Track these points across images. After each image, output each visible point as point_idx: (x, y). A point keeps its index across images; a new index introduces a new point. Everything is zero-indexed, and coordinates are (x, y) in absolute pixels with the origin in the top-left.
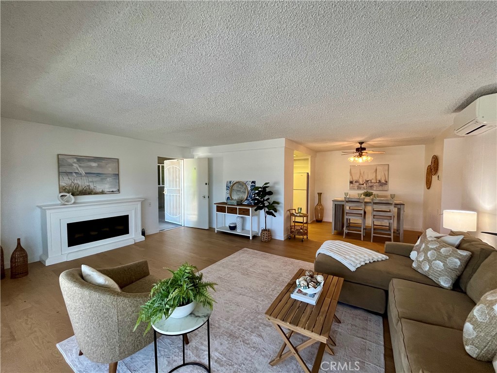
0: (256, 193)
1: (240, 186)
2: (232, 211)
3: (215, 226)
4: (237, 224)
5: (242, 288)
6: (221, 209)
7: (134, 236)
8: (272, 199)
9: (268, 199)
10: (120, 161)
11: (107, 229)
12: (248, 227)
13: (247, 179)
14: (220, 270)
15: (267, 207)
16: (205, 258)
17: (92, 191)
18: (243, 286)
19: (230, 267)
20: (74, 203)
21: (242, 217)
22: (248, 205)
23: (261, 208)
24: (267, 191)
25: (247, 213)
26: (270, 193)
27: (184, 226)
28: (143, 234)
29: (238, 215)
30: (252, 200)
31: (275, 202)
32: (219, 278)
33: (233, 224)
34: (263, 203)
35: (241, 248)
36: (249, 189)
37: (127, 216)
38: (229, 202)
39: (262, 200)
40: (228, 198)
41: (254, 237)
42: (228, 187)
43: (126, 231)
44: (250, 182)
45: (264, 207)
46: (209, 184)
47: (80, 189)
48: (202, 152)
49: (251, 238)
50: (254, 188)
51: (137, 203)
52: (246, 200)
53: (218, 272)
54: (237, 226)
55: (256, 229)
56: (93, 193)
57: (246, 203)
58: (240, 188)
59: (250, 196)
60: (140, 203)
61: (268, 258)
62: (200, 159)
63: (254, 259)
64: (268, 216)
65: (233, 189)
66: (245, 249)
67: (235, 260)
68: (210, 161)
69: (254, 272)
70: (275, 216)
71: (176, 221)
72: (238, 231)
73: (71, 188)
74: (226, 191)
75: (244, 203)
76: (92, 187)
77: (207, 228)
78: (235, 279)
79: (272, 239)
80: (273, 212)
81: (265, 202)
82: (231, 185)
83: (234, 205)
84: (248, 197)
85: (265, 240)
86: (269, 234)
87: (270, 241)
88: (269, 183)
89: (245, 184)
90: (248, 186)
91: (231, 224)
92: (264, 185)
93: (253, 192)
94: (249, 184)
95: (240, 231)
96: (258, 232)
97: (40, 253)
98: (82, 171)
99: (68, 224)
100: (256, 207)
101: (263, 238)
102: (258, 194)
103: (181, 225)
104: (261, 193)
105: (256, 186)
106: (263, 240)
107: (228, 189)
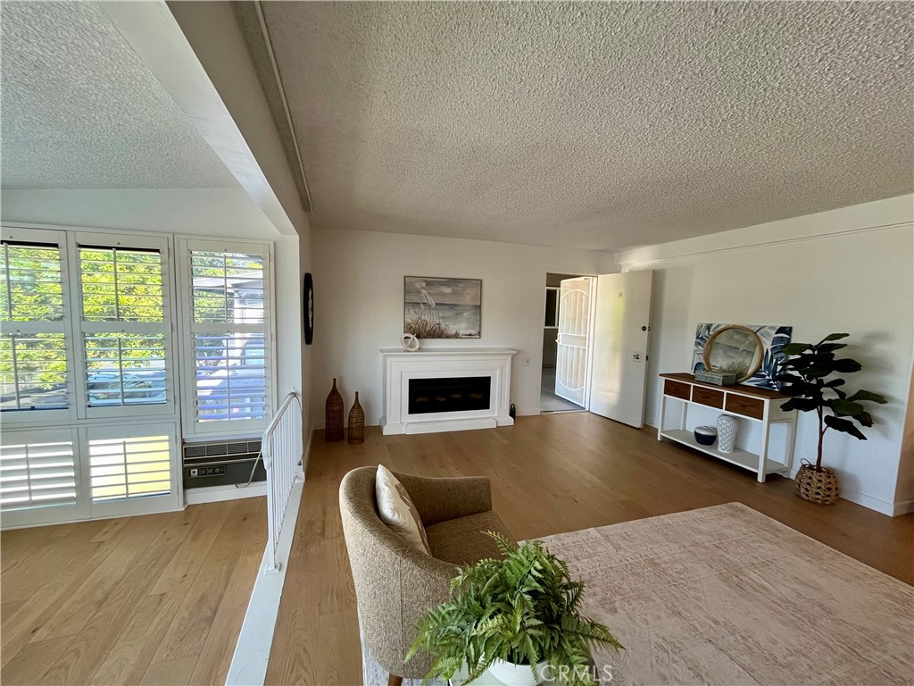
0: (792, 362)
1: (736, 337)
2: (708, 397)
3: (657, 424)
4: (719, 433)
5: (716, 622)
6: (676, 387)
7: (495, 416)
8: (854, 383)
9: (841, 382)
10: (484, 284)
11: (458, 396)
12: (755, 444)
13: (766, 319)
14: (656, 543)
15: (830, 403)
16: (622, 497)
17: (443, 333)
18: (720, 619)
19: (686, 544)
20: (420, 350)
21: (734, 417)
22: (758, 391)
23: (807, 406)
24: (835, 359)
25: (753, 410)
26: (851, 366)
27: (589, 411)
28: (513, 413)
29: (724, 411)
30: (774, 379)
31: (866, 395)
32: (652, 562)
33: (707, 429)
34: (815, 391)
35: (725, 498)
36: (768, 345)
37: (489, 378)
38: (701, 375)
39: (814, 382)
40: (699, 364)
41: (773, 478)
42: (702, 338)
43: (484, 404)
44: (771, 328)
45: (818, 403)
46: (652, 329)
47: (428, 328)
48: (640, 259)
49: (760, 479)
50: (787, 346)
51: (505, 357)
52: (754, 374)
53: (650, 546)
54: (720, 438)
55: (779, 456)
56: (444, 336)
57: (753, 384)
58: (738, 341)
59: (767, 368)
60: (510, 357)
61: (820, 559)
62: (634, 274)
63: (768, 545)
64: (831, 433)
65: (717, 344)
66: (740, 505)
67: (703, 527)
68: (657, 277)
69: (764, 588)
70: (862, 438)
71: (576, 399)
72: (722, 451)
73: (417, 326)
74: (694, 348)
75: (745, 383)
76: (443, 326)
77: (638, 425)
78: (698, 585)
79: (839, 499)
80: (856, 423)
81: (822, 390)
82: (711, 333)
83: (716, 385)
84: (761, 367)
85: (812, 496)
86: (830, 483)
87: (832, 504)
88: (847, 335)
89: (755, 333)
90: (763, 339)
91: (700, 428)
92: (827, 339)
93: (782, 358)
94: (769, 335)
95: (726, 452)
96: (786, 465)
97: (381, 416)
98: (432, 301)
99: (410, 380)
100: (789, 399)
101: (807, 489)
102: (797, 365)
103: (584, 409)
104: (812, 363)
105: (793, 341)
106: (807, 496)
107: (699, 344)
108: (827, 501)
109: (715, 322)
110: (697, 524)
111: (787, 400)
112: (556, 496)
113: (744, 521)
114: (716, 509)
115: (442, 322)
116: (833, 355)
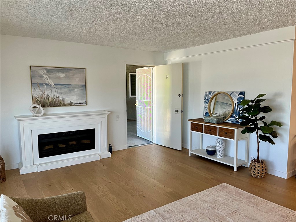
0: (245, 109)
2: (211, 131)
3: (189, 148)
4: (217, 149)
6: (196, 127)
7: (99, 152)
8: (269, 117)
9: (264, 117)
10: (87, 71)
11: (74, 143)
12: (232, 153)
13: (235, 89)
15: (260, 129)
16: (169, 190)
17: (61, 103)
19: (199, 209)
20: (45, 115)
21: (223, 140)
22: (232, 125)
23: (251, 130)
24: (261, 106)
25: (230, 135)
26: (267, 109)
27: (155, 143)
28: (110, 150)
29: (218, 137)
30: (239, 118)
31: (274, 123)
33: (212, 147)
34: (254, 122)
36: (236, 102)
37: (93, 130)
38: (207, 119)
39: (254, 118)
40: (207, 113)
41: (241, 168)
42: (207, 99)
43: (91, 146)
44: (237, 92)
45: (256, 128)
46: (183, 96)
47: (50, 100)
48: (177, 56)
49: (235, 170)
50: (242, 101)
51: (103, 116)
52: (230, 117)
54: (217, 151)
55: (243, 157)
56: (62, 105)
57: (230, 122)
58: (227, 100)
59: (236, 113)
60: (106, 116)
62: (174, 65)
63: (236, 202)
64: (262, 142)
65: (217, 102)
66: (225, 184)
67: (208, 199)
68: (185, 66)
70: (274, 143)
72: (218, 158)
73: (42, 99)
74: (204, 105)
75: (227, 121)
76: (61, 98)
77: (180, 148)
79: (267, 174)
80: (271, 137)
81: (258, 122)
82: (211, 96)
83: (214, 124)
84: (233, 113)
85: (256, 174)
86: (263, 167)
87: (264, 177)
88: (265, 94)
89: (230, 95)
90: (233, 98)
91: (208, 147)
92: (258, 97)
93: (241, 107)
94: (236, 96)
95: (220, 158)
96: (246, 161)
97: (19, 161)
98: (51, 82)
99: (38, 135)
100: (245, 128)
101: (254, 172)
102: (247, 110)
103: (152, 142)
104: (252, 109)
105: (246, 99)
106: (254, 175)
107: (206, 102)
108: (262, 176)
109: (213, 90)
110: (205, 198)
111: (244, 128)
112: (133, 196)
113: (227, 192)
114: (214, 188)
115: (60, 96)
116: (260, 104)
